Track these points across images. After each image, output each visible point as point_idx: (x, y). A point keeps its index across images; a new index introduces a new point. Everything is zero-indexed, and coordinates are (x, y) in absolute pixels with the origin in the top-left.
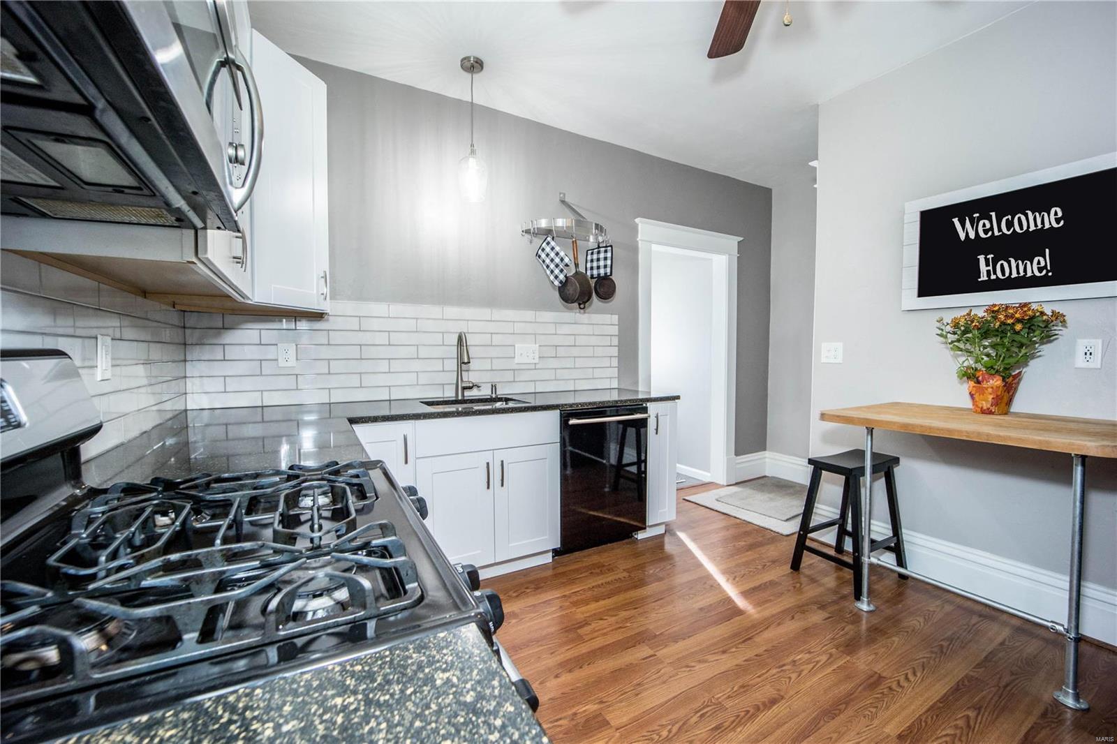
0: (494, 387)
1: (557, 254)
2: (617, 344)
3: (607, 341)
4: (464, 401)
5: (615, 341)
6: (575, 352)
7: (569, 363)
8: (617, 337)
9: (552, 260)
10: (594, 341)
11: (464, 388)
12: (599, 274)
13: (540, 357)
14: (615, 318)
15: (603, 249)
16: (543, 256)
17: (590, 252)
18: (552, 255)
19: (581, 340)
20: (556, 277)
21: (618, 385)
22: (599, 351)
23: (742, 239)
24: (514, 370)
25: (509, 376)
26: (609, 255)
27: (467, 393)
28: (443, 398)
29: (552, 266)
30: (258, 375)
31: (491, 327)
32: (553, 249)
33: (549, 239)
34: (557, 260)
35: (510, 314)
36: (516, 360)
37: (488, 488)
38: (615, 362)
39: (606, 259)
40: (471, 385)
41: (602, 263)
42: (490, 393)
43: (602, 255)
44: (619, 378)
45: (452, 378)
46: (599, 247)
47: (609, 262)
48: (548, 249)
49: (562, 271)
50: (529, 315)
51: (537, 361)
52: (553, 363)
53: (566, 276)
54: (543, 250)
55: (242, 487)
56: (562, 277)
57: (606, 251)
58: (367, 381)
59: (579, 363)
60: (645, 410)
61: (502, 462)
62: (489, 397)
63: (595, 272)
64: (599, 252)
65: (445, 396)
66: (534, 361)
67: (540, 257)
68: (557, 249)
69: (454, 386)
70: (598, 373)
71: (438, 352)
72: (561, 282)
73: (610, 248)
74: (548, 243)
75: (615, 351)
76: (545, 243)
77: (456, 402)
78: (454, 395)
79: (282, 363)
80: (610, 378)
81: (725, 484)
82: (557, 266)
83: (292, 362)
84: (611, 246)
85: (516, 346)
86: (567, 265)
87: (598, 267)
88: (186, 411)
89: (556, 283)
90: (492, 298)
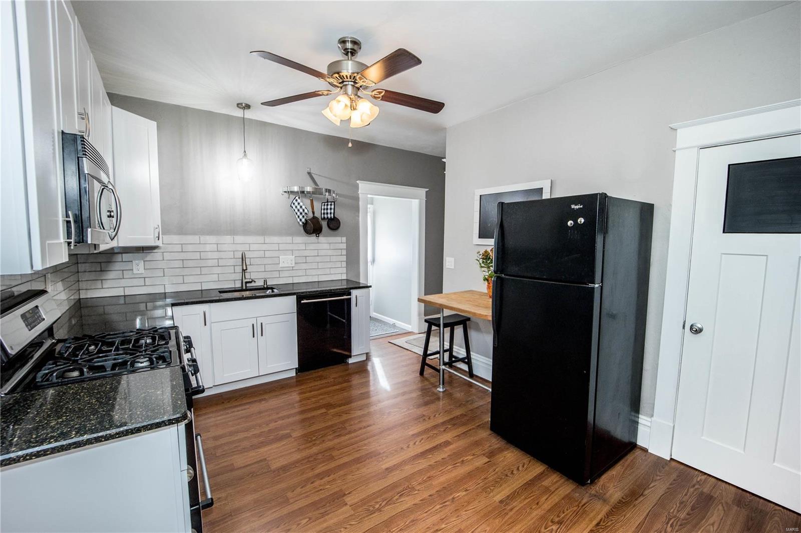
0: (265, 281)
1: (301, 207)
2: (345, 254)
3: (339, 252)
4: (246, 290)
5: (344, 252)
6: (318, 259)
7: (314, 266)
8: (345, 250)
9: (298, 210)
10: (330, 252)
11: (246, 283)
12: (328, 217)
13: (295, 263)
14: (344, 239)
15: (330, 203)
16: (294, 207)
17: (323, 204)
18: (299, 207)
19: (322, 253)
20: (301, 220)
21: (347, 276)
22: (334, 259)
23: (428, 190)
24: (279, 271)
25: (276, 274)
26: (333, 207)
27: (248, 285)
28: (235, 288)
29: (299, 214)
30: (121, 279)
31: (265, 247)
32: (299, 204)
33: (297, 198)
34: (301, 210)
35: (276, 239)
36: (281, 265)
37: (254, 337)
38: (344, 264)
39: (331, 209)
40: (251, 280)
41: (329, 211)
42: (263, 284)
43: (329, 207)
44: (347, 273)
45: (239, 276)
46: (328, 202)
47: (332, 211)
48: (296, 204)
49: (303, 217)
50: (288, 239)
51: (293, 265)
52: (304, 266)
53: (306, 220)
54: (294, 204)
55: (118, 337)
56: (303, 220)
57: (331, 205)
58: (187, 279)
59: (320, 265)
60: (350, 294)
61: (262, 323)
62: (262, 287)
63: (326, 216)
64: (327, 205)
65: (236, 286)
66: (292, 266)
67: (292, 207)
68: (301, 204)
69: (241, 281)
70: (333, 271)
71: (232, 262)
72: (303, 223)
73: (333, 203)
74: (296, 200)
75: (344, 258)
76: (295, 200)
77: (242, 290)
78: (240, 286)
79: (135, 271)
80: (341, 273)
81: (418, 332)
82: (301, 214)
83: (142, 270)
84: (334, 202)
85: (280, 257)
86: (306, 214)
87: (327, 213)
88: (80, 299)
89: (301, 223)
90: (264, 230)
